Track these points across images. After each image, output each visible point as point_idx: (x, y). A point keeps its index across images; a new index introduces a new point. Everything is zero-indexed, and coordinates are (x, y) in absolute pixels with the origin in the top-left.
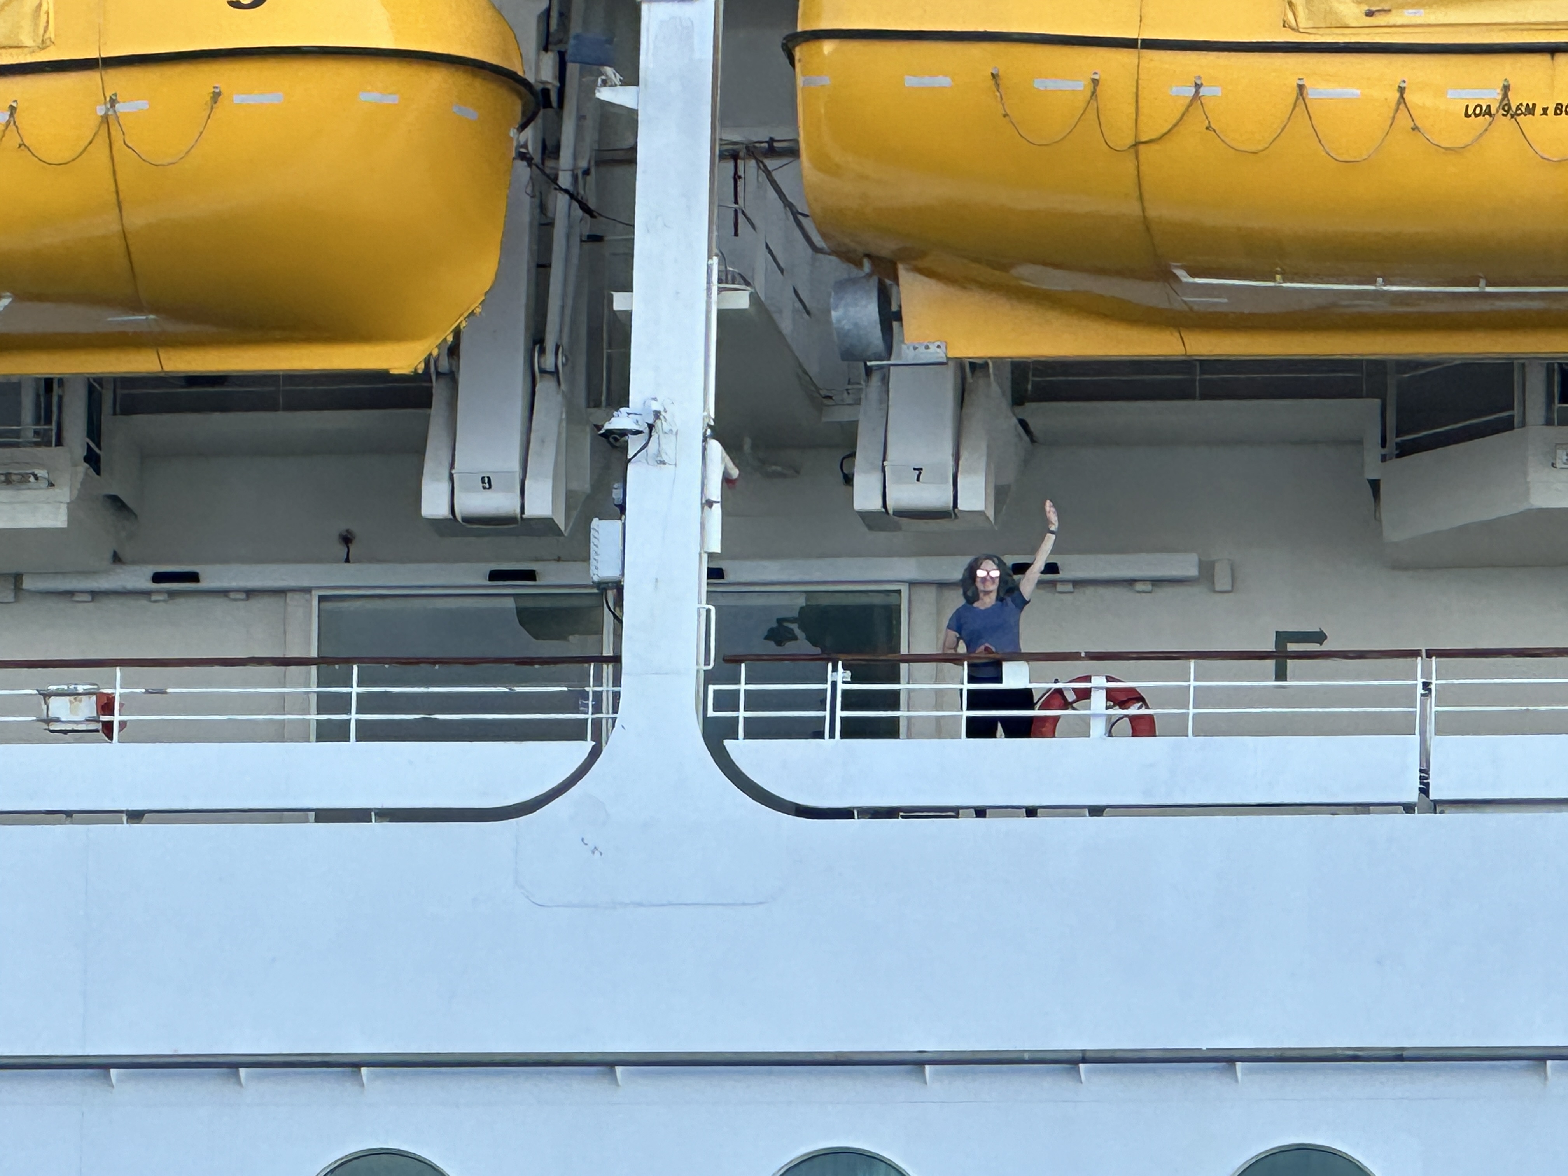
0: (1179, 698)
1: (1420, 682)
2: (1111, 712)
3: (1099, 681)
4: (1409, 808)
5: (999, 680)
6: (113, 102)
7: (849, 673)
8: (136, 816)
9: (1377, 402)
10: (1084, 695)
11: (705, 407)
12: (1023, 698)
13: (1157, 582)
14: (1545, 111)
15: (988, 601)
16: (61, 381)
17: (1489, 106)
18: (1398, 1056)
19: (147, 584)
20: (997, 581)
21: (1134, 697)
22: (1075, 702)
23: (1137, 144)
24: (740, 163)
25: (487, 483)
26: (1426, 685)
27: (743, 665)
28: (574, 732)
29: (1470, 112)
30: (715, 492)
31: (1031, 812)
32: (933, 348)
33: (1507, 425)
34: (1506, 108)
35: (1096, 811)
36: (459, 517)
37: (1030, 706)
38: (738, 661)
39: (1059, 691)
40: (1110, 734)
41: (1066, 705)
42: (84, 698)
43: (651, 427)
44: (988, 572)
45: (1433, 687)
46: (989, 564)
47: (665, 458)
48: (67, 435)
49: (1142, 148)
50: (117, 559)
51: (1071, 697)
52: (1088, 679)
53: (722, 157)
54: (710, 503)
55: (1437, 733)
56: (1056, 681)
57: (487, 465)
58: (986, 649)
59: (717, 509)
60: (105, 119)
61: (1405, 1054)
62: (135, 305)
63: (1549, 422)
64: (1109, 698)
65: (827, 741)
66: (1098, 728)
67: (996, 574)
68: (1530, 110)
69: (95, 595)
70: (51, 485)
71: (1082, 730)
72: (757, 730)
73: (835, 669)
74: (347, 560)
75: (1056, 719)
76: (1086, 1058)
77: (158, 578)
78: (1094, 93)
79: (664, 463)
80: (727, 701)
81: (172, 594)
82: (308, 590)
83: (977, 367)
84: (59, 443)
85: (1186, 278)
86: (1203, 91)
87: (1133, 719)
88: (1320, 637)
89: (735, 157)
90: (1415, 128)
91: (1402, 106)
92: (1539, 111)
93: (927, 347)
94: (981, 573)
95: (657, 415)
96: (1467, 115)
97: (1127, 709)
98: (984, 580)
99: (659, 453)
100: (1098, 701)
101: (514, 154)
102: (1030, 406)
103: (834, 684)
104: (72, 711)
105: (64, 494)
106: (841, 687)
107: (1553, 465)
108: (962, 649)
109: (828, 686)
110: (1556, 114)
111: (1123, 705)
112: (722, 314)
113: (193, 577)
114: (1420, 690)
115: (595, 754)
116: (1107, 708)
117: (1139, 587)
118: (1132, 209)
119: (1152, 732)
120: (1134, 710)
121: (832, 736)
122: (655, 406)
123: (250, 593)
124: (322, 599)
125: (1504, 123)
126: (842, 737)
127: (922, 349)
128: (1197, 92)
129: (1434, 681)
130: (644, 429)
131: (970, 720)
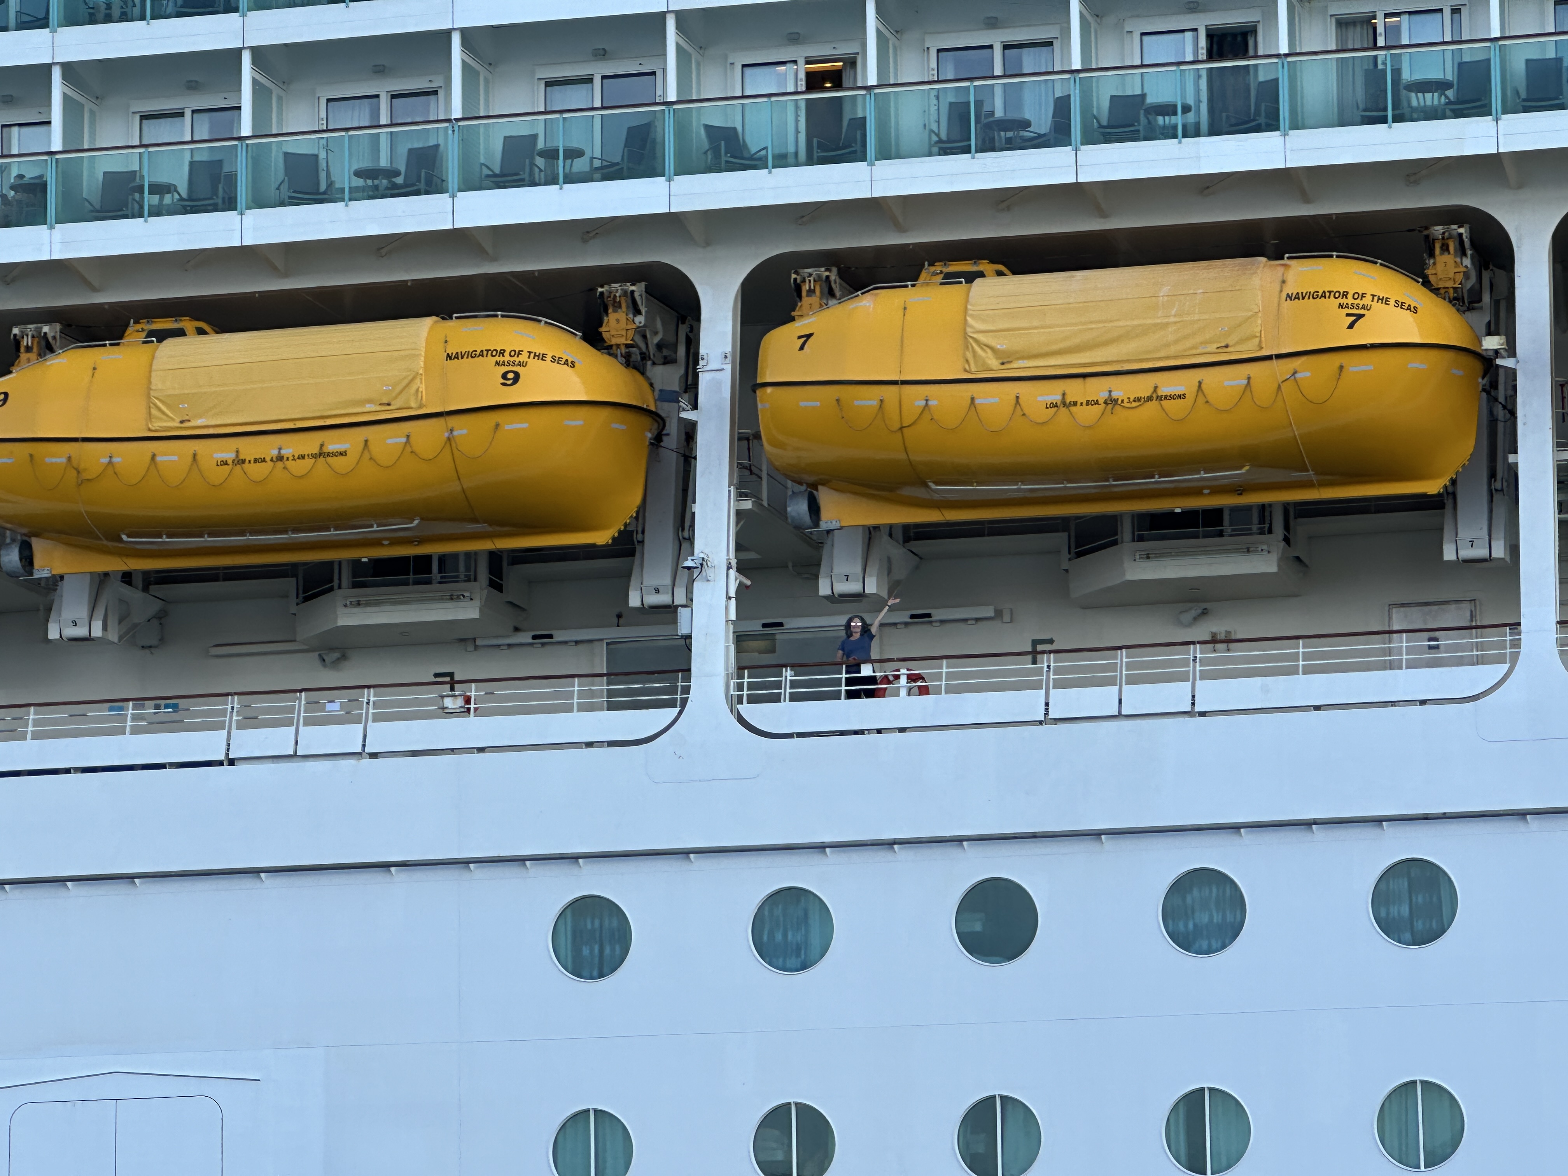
0: (939, 677)
1: (1045, 665)
2: (908, 685)
3: (904, 671)
4: (1041, 723)
5: (859, 672)
6: (452, 431)
7: (793, 672)
8: (481, 750)
9: (1066, 534)
10: (897, 677)
11: (728, 554)
12: (871, 680)
13: (979, 620)
14: (1081, 404)
15: (856, 636)
17: (1056, 403)
18: (1034, 836)
19: (531, 641)
20: (861, 627)
21: (920, 677)
22: (893, 681)
23: (901, 428)
24: (750, 441)
25: (657, 591)
26: (1049, 667)
27: (746, 671)
28: (671, 704)
29: (1048, 406)
30: (732, 593)
31: (879, 731)
32: (834, 523)
33: (1112, 544)
34: (1064, 404)
35: (902, 730)
36: (644, 606)
37: (876, 684)
38: (744, 668)
39: (886, 676)
40: (909, 695)
41: (890, 682)
42: (459, 697)
43: (702, 565)
44: (857, 624)
45: (1051, 667)
46: (856, 620)
47: (709, 578)
48: (479, 576)
49: (905, 430)
50: (517, 629)
51: (891, 678)
52: (899, 670)
53: (740, 439)
54: (730, 598)
55: (1054, 688)
56: (885, 672)
57: (656, 582)
58: (854, 659)
59: (733, 601)
60: (449, 439)
61: (1038, 835)
62: (475, 520)
63: (1133, 541)
64: (908, 678)
65: (782, 704)
66: (903, 692)
67: (860, 624)
68: (1075, 404)
69: (510, 646)
70: (470, 599)
71: (897, 694)
72: (752, 700)
73: (787, 671)
74: (618, 626)
75: (885, 689)
76: (896, 842)
77: (535, 637)
78: (881, 405)
79: (708, 581)
80: (740, 687)
81: (543, 644)
82: (601, 640)
83: (876, 528)
84: (475, 580)
85: (934, 486)
86: (930, 403)
87: (919, 687)
88: (1051, 641)
89: (748, 439)
90: (1024, 415)
91: (1018, 405)
92: (1079, 404)
93: (832, 522)
94: (853, 624)
95: (703, 559)
96: (1047, 408)
97: (916, 683)
98: (854, 627)
99: (706, 576)
100: (903, 680)
101: (648, 443)
102: (912, 543)
103: (786, 677)
104: (454, 703)
105: (477, 603)
106: (789, 678)
107: (1135, 560)
108: (845, 659)
109: (783, 678)
110: (1087, 405)
111: (915, 681)
112: (739, 513)
113: (550, 636)
114: (1046, 669)
115: (680, 713)
116: (907, 683)
117: (970, 622)
118: (902, 456)
119: (928, 693)
120: (919, 684)
121: (785, 701)
122: (702, 555)
123: (577, 642)
124: (608, 644)
125: (1063, 410)
126: (790, 701)
127: (829, 524)
128: (926, 403)
129: (1052, 665)
130: (700, 567)
131: (847, 691)
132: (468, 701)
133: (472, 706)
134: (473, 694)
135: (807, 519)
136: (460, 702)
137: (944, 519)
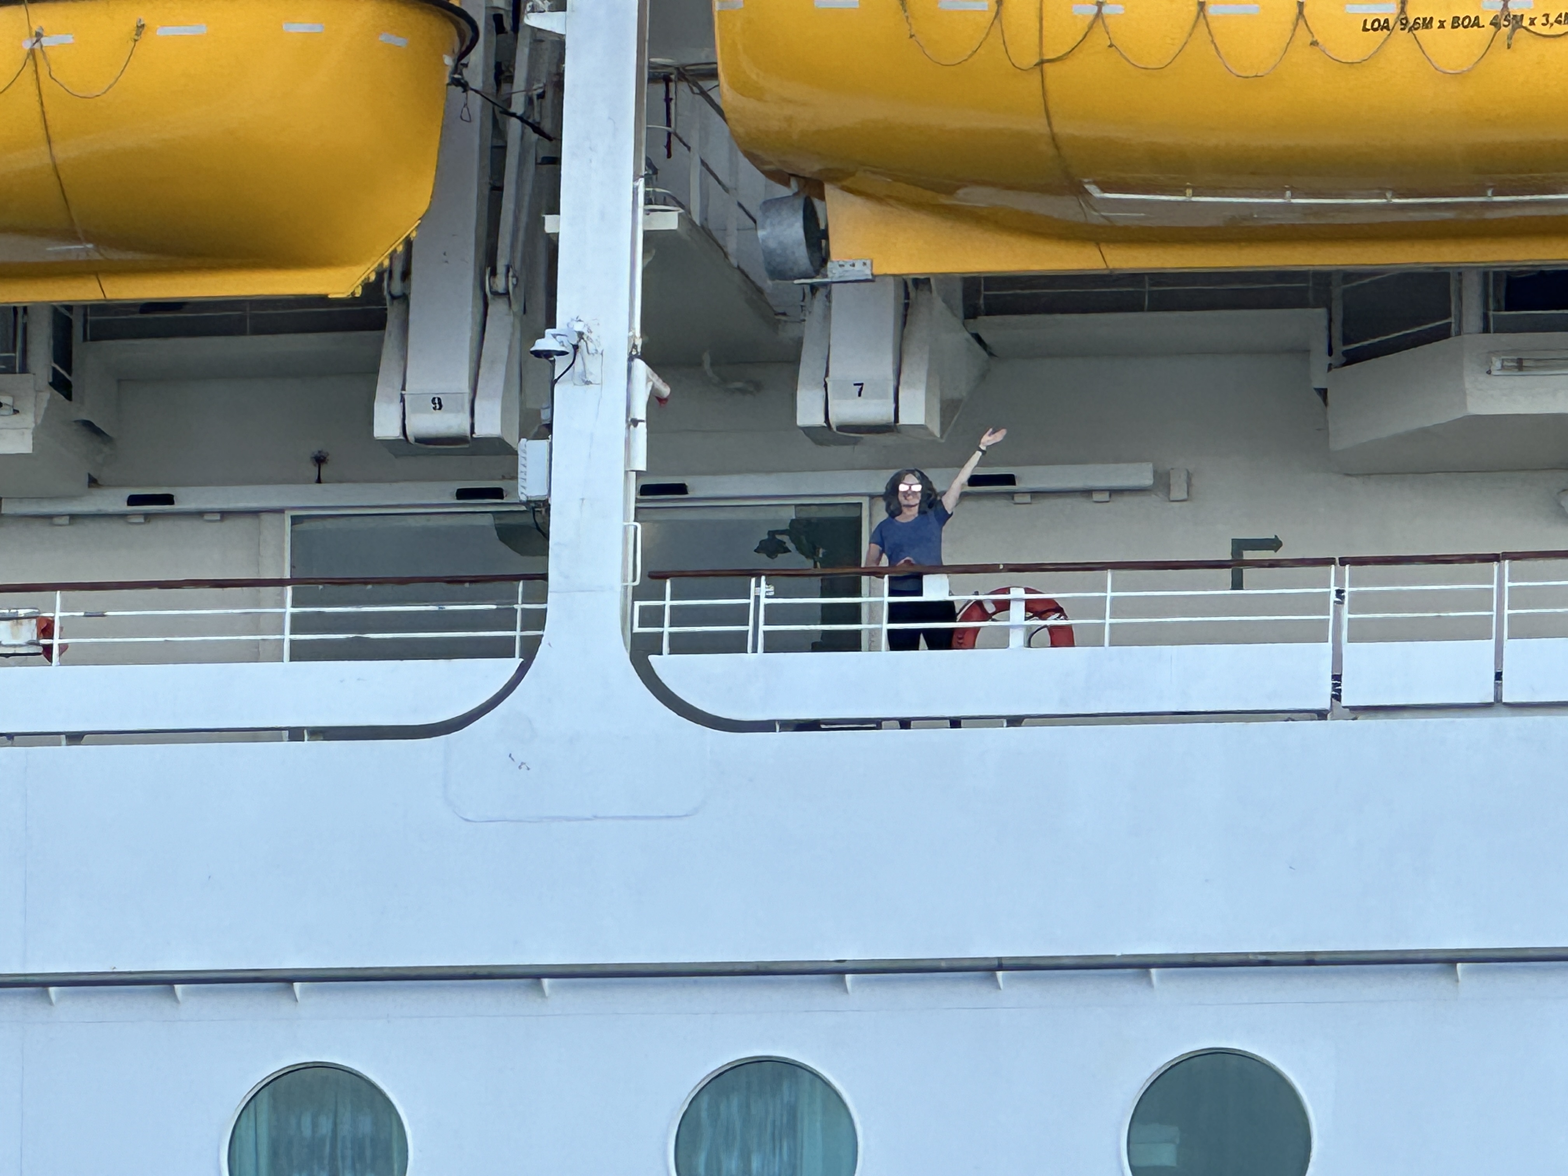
0: (1096, 608)
1: (1333, 589)
2: (1029, 623)
3: (1017, 593)
4: (1321, 715)
5: (919, 593)
6: (39, 35)
7: (772, 588)
8: (75, 738)
9: (1322, 311)
10: (1003, 606)
11: (631, 328)
12: (945, 610)
13: (1114, 492)
14: (1442, 25)
15: (910, 515)
16: (25, 309)
17: (1386, 21)
18: (1310, 960)
19: (125, 508)
20: (919, 495)
21: (1052, 608)
22: (994, 613)
23: (1041, 63)
24: (672, 86)
25: (438, 404)
26: (1339, 593)
27: (668, 583)
28: (503, 649)
29: (1368, 26)
30: (640, 412)
31: (955, 723)
32: (859, 266)
33: (1443, 333)
34: (1404, 22)
35: (1015, 721)
36: (411, 438)
37: (952, 617)
38: (664, 576)
39: (979, 603)
40: (1029, 646)
41: (986, 616)
42: (25, 621)
43: (576, 347)
44: (911, 486)
45: (1346, 594)
46: (911, 478)
47: (590, 378)
48: (32, 361)
49: (1046, 66)
50: (93, 482)
51: (990, 608)
52: (1006, 591)
53: (652, 79)
54: (635, 422)
55: (1350, 640)
56: (977, 593)
57: (437, 387)
58: (907, 562)
59: (642, 428)
60: (32, 52)
61: (1317, 958)
62: (70, 235)
63: (1486, 330)
64: (1027, 610)
65: (749, 656)
66: (1017, 639)
67: (917, 488)
68: (1427, 23)
69: (74, 517)
70: (16, 412)
71: (1001, 641)
72: (681, 645)
73: (758, 585)
74: (319, 481)
75: (976, 630)
76: (1001, 965)
77: (134, 500)
78: (997, 13)
79: (588, 383)
80: (652, 617)
81: (148, 516)
82: (281, 511)
83: (921, 283)
84: (24, 370)
85: (1097, 193)
86: (1105, 10)
87: (1052, 629)
88: (1274, 544)
89: (667, 80)
90: (1314, 43)
91: (1301, 22)
92: (1436, 24)
93: (853, 265)
94: (903, 488)
95: (581, 335)
96: (1365, 29)
97: (1045, 619)
98: (905, 493)
99: (584, 373)
100: (1017, 612)
101: (447, 80)
102: (982, 319)
103: (757, 598)
104: (14, 636)
105: (28, 420)
106: (764, 601)
107: (1489, 372)
108: (885, 562)
109: (752, 601)
110: (1453, 27)
111: (1042, 615)
112: (649, 237)
113: (168, 499)
114: (1333, 597)
115: (522, 671)
116: (1026, 619)
117: (1097, 497)
118: (1039, 126)
119: (1070, 643)
120: (1052, 621)
121: (755, 650)
122: (579, 327)
123: (225, 514)
124: (295, 520)
125: (1403, 36)
126: (766, 651)
127: (848, 267)
128: (1100, 10)
129: (1347, 589)
130: (570, 350)
131: (890, 632)
132: (46, 629)
133: (56, 642)
134: (58, 615)
135: (801, 255)
136: (28, 632)
137: (1104, 266)
